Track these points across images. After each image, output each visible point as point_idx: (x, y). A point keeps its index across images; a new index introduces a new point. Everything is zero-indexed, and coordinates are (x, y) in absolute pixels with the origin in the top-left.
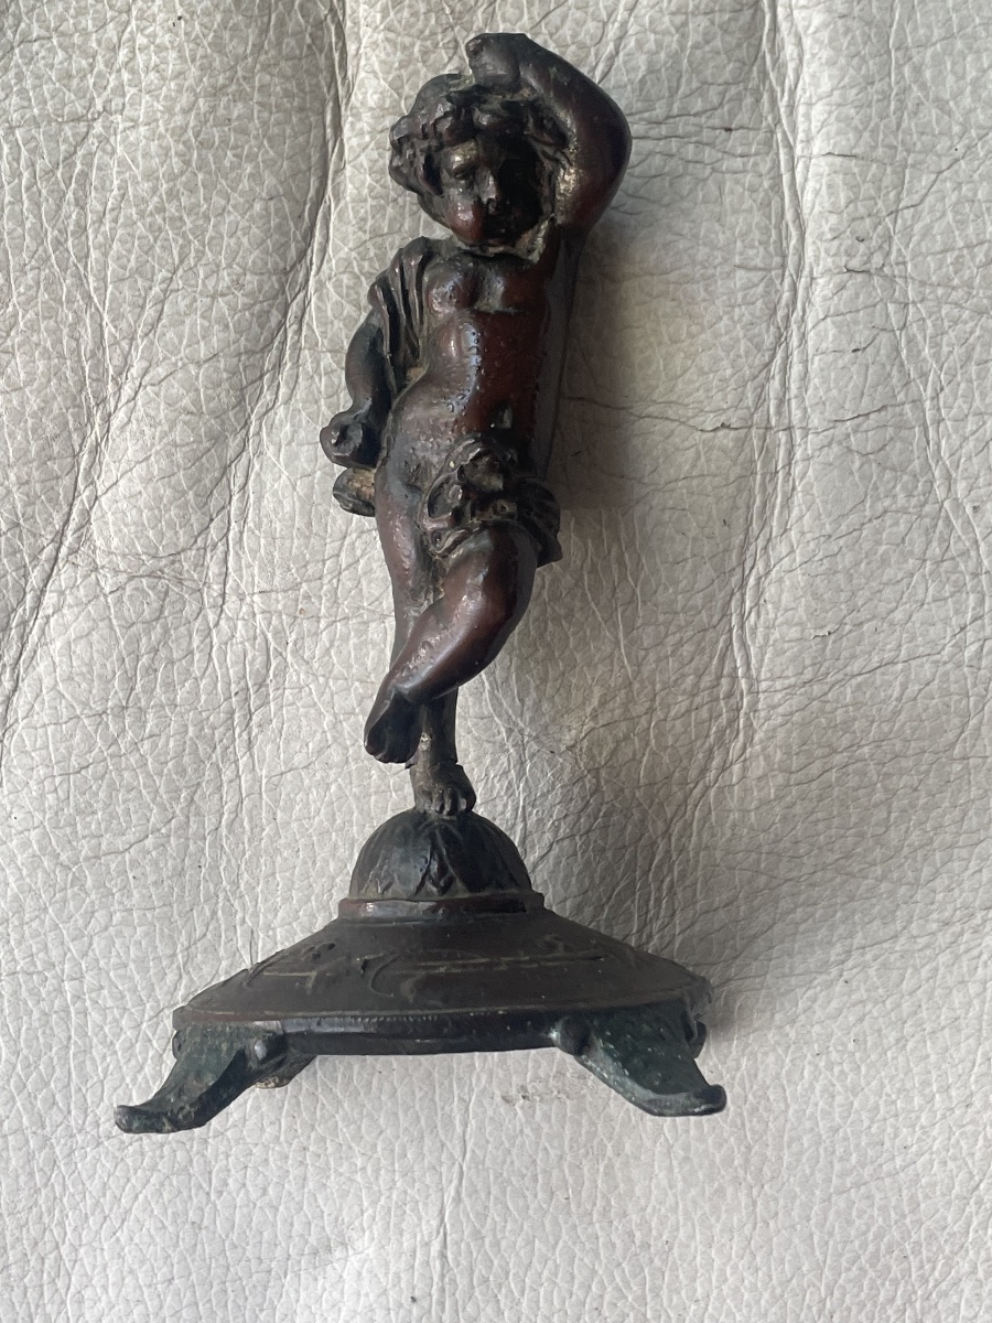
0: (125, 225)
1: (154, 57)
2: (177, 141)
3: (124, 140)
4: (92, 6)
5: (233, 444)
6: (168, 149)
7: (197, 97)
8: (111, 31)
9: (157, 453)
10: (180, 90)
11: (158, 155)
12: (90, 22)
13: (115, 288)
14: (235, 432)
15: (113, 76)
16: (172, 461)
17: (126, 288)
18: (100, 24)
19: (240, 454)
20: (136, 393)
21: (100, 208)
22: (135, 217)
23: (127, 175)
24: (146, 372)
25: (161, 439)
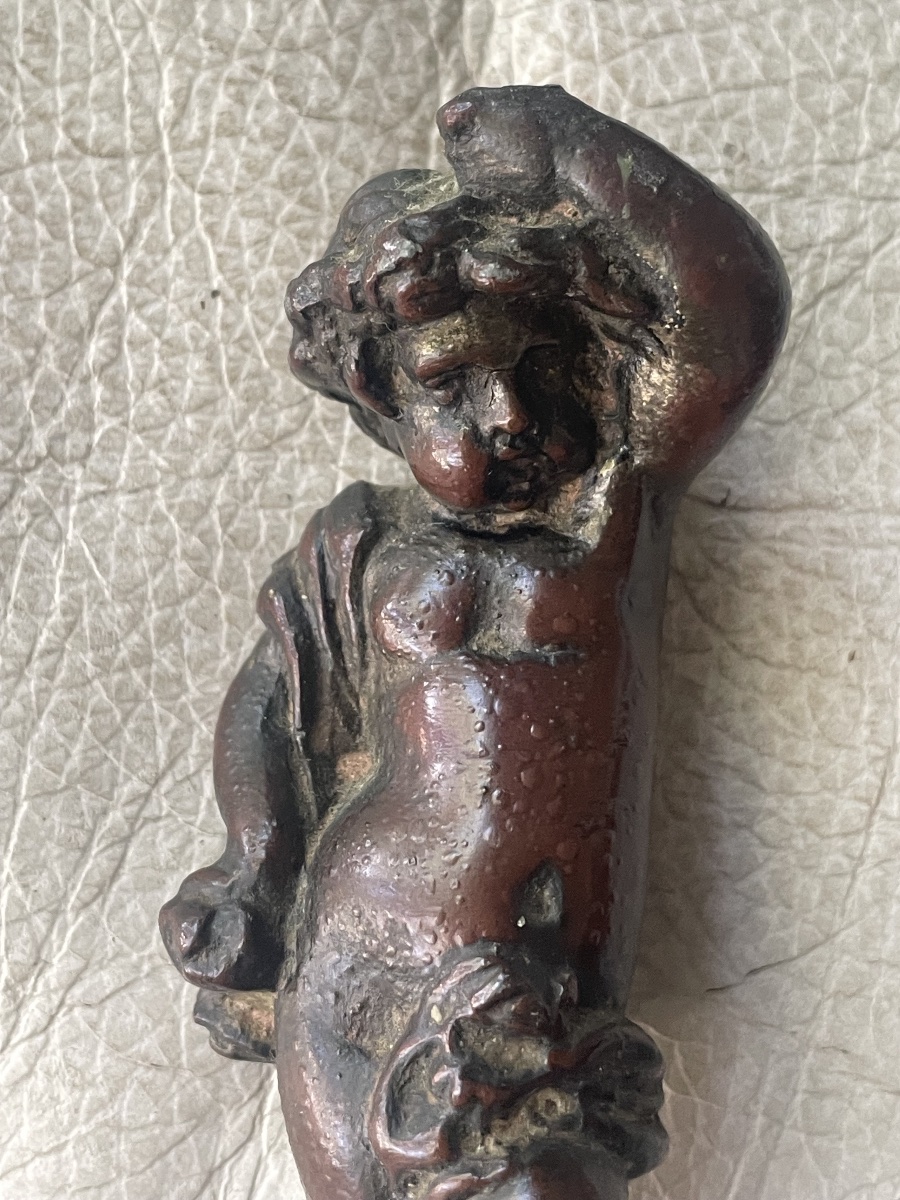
0: (68, 686)
1: (157, 363)
2: (188, 530)
3: (81, 519)
4: (44, 244)
5: (233, 1126)
6: (169, 543)
7: (233, 449)
8: (77, 299)
9: (81, 1139)
10: (201, 436)
11: (150, 554)
12: (36, 276)
13: (34, 808)
14: (238, 1104)
15: (75, 388)
16: (107, 1159)
17: (57, 808)
18: (55, 282)
19: (243, 1145)
20: (52, 1019)
21: (21, 647)
22: (91, 670)
23: (84, 586)
24: (76, 979)
25: (91, 1113)
